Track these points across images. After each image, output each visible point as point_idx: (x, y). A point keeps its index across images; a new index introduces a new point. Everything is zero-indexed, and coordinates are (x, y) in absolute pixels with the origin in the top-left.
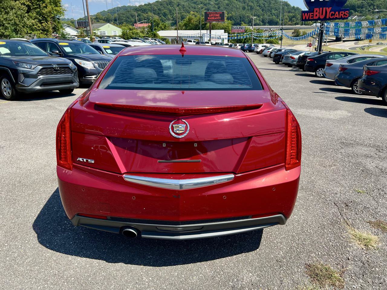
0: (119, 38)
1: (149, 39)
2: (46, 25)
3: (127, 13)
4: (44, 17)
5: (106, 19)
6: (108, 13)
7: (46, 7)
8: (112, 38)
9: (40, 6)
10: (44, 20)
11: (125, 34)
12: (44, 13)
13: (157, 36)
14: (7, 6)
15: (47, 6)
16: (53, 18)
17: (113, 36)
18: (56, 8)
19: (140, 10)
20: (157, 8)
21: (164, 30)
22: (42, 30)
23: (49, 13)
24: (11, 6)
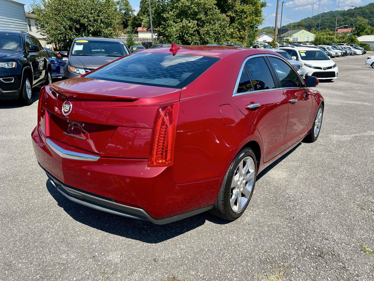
0: (309, 44)
1: (344, 45)
2: (243, 33)
3: (333, 18)
4: (243, 27)
5: (308, 25)
6: (313, 19)
7: (246, 18)
8: (303, 44)
9: (242, 17)
10: (243, 29)
11: (317, 40)
12: (244, 23)
13: (355, 42)
14: (216, 18)
15: (247, 16)
16: (252, 27)
17: (305, 42)
18: (256, 18)
19: (348, 15)
20: (369, 11)
21: (370, 35)
22: (239, 38)
23: (248, 23)
24: (218, 18)
